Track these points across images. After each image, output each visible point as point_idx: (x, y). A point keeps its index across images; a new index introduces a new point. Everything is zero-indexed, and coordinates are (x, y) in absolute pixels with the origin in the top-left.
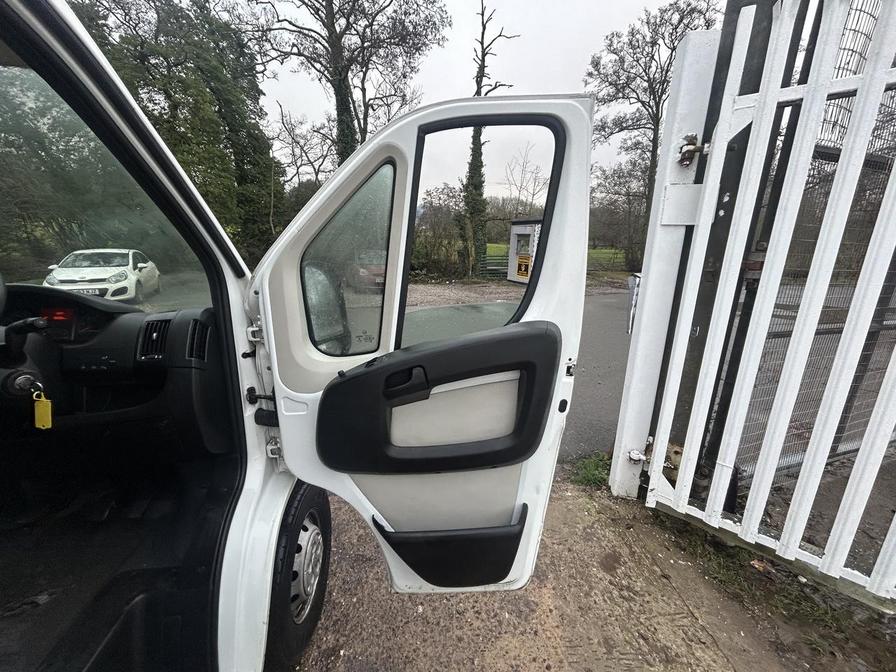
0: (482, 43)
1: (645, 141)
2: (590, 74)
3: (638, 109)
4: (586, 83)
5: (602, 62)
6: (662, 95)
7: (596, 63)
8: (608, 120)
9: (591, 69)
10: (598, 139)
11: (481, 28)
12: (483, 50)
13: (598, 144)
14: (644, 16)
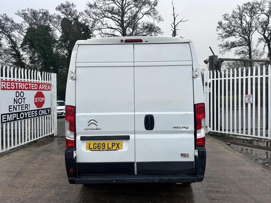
0: (174, 24)
1: (246, 50)
2: (218, 27)
3: (241, 39)
4: (217, 30)
5: (223, 23)
6: (250, 33)
7: (220, 24)
8: (229, 43)
9: (218, 25)
10: (226, 50)
12: (175, 26)
13: (226, 52)
14: (237, 7)
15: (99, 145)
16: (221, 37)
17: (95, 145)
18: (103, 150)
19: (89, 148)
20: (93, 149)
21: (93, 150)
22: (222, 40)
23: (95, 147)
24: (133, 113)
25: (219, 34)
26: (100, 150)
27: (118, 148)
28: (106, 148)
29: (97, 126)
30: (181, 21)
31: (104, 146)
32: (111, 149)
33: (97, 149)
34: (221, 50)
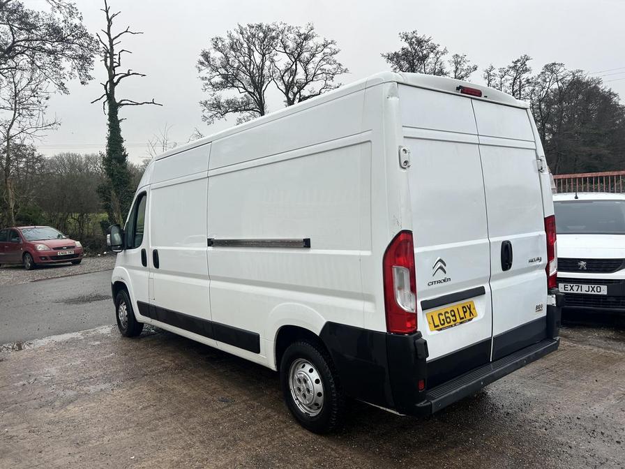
0: (109, 34)
2: (202, 63)
3: (245, 95)
4: (200, 70)
5: (211, 56)
7: (206, 56)
9: (202, 59)
10: (215, 115)
11: (107, 23)
12: (111, 41)
13: (216, 119)
14: (237, 28)
15: (447, 315)
16: (210, 87)
17: (442, 317)
18: (455, 325)
19: (435, 327)
20: (441, 327)
21: (441, 329)
22: (212, 93)
23: (442, 322)
24: (487, 241)
25: (203, 79)
26: (452, 326)
27: (472, 316)
28: (458, 320)
29: (445, 272)
30: (127, 31)
31: (454, 315)
32: (465, 319)
33: (446, 325)
34: (208, 114)
